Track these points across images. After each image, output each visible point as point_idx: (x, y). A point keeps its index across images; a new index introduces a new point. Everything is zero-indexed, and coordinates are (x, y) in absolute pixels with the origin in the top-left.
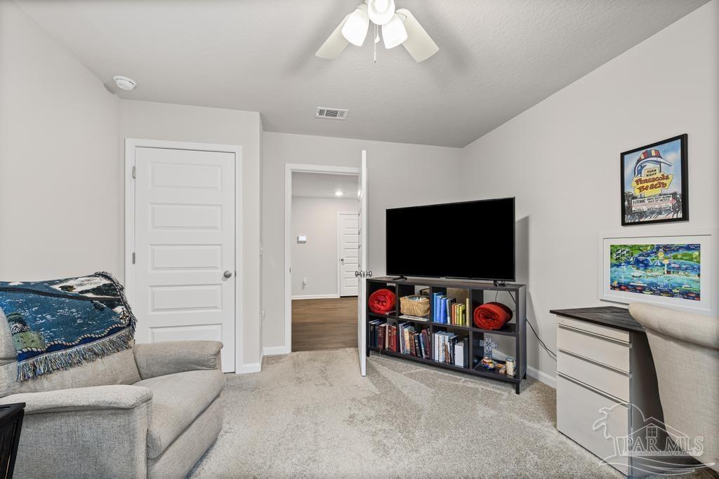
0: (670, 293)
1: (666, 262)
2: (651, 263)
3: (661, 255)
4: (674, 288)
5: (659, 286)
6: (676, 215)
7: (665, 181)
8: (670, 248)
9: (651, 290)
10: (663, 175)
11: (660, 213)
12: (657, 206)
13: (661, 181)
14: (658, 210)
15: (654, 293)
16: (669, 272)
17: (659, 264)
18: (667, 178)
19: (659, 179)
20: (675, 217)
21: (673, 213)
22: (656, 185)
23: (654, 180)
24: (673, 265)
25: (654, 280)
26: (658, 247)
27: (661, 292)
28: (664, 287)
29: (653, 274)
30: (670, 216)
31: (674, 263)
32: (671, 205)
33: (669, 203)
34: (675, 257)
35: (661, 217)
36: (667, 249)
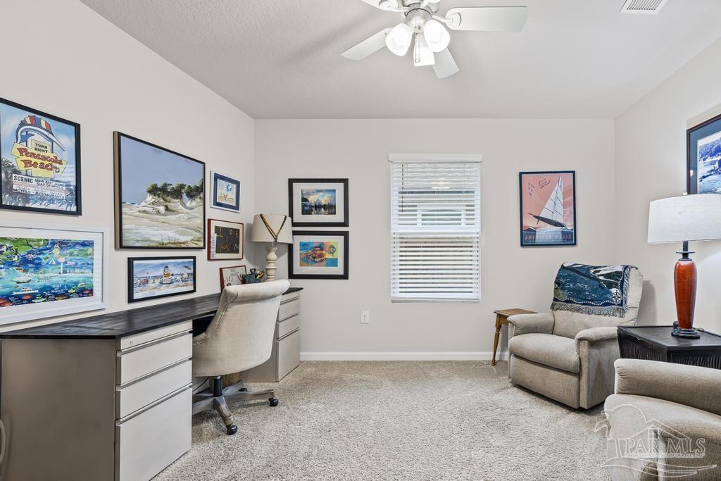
0: (66, 295)
1: (62, 260)
2: (44, 262)
3: (56, 251)
4: (70, 288)
5: (54, 289)
6: (69, 207)
7: (57, 165)
8: (66, 244)
9: (44, 297)
10: (56, 157)
11: (51, 201)
12: (48, 192)
13: (54, 164)
14: (49, 198)
15: (47, 299)
16: (65, 272)
17: (54, 263)
18: (60, 163)
19: (50, 160)
20: (68, 209)
21: (66, 204)
22: (47, 166)
23: (44, 158)
24: (69, 263)
25: (48, 283)
26: (54, 243)
27: (57, 296)
28: (60, 289)
29: (46, 275)
30: (64, 208)
31: (71, 260)
32: (64, 195)
33: (62, 193)
34: (71, 254)
35: (52, 207)
36: (63, 244)
